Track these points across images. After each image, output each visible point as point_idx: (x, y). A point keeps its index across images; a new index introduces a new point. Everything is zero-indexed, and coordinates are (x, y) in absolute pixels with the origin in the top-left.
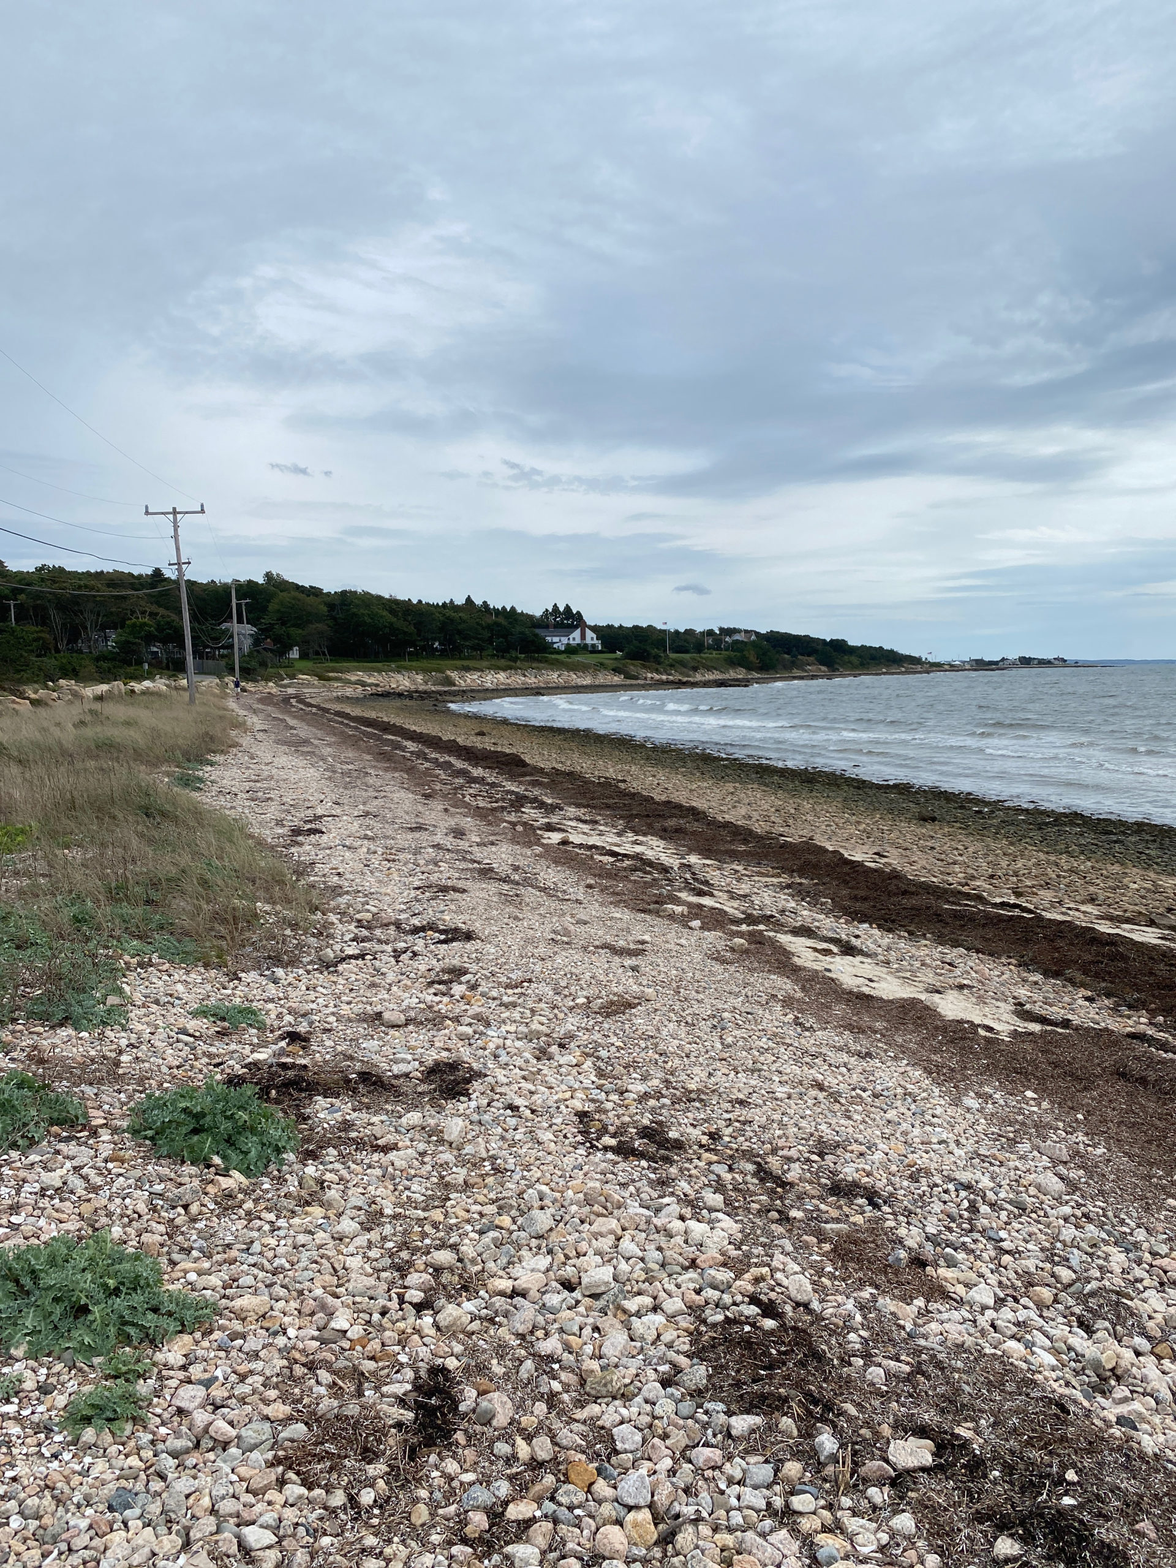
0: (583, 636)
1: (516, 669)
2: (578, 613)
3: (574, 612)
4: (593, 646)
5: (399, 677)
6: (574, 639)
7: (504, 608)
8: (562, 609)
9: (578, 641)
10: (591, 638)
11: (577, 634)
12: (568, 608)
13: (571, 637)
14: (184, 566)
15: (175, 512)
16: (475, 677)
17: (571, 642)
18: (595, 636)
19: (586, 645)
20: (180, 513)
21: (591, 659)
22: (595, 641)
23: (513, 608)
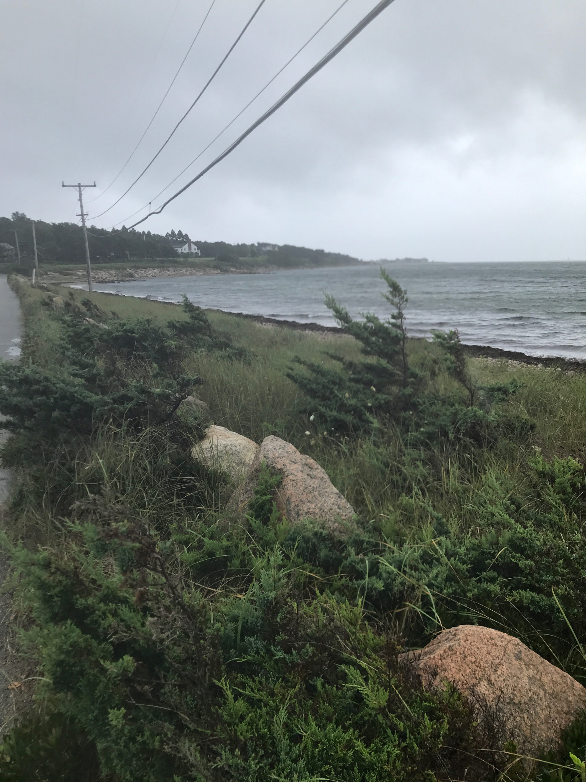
0: (190, 248)
1: (163, 267)
2: (186, 235)
3: (184, 234)
4: (196, 253)
5: (103, 273)
6: (185, 249)
7: (144, 232)
8: (176, 232)
9: (187, 250)
10: (194, 249)
11: (186, 247)
12: (180, 232)
13: (183, 248)
14: (85, 217)
15: (79, 186)
16: (143, 272)
17: (183, 251)
18: (196, 248)
19: (192, 253)
20: (83, 186)
21: (197, 260)
22: (197, 251)
23: (149, 232)
